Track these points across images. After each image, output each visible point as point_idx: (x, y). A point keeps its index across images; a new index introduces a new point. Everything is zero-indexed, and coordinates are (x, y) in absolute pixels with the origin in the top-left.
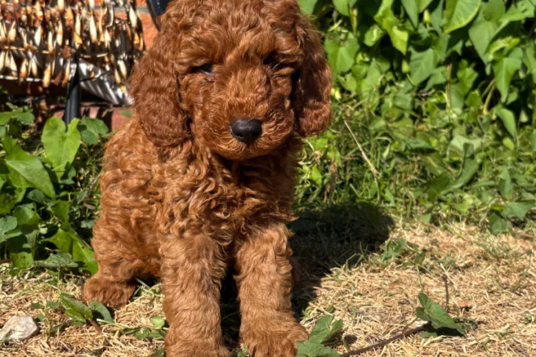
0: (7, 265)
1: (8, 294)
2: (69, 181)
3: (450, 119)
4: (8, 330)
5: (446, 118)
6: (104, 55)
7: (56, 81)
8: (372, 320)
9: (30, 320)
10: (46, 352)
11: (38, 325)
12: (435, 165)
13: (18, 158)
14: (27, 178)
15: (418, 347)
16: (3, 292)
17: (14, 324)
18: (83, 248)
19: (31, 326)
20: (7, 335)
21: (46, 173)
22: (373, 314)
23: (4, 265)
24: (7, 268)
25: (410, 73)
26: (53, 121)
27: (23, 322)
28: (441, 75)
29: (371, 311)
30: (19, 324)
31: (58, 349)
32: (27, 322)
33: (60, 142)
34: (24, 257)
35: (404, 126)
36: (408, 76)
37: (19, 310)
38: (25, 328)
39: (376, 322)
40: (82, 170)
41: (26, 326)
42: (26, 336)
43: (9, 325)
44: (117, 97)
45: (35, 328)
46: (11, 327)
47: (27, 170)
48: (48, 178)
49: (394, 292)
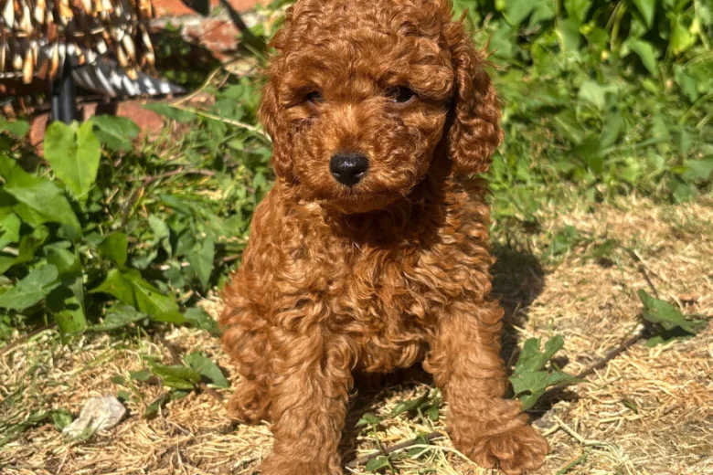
0: (50, 332)
1: (64, 371)
2: (95, 208)
3: (566, 65)
4: (89, 418)
5: (562, 65)
6: (101, 30)
7: (41, 73)
8: (573, 336)
9: (115, 401)
10: (153, 440)
11: (125, 405)
12: (566, 127)
13: (22, 185)
14: (39, 209)
15: (647, 360)
16: (57, 370)
17: (94, 409)
18: (150, 294)
19: (118, 408)
20: (89, 425)
21: (64, 200)
22: (571, 327)
23: (45, 332)
24: (49, 336)
25: (505, 10)
26: (55, 128)
27: (106, 405)
28: (546, 7)
29: (565, 324)
30: (101, 408)
31: (168, 434)
32: (111, 404)
33: (70, 155)
34: (72, 318)
35: (514, 81)
36: (504, 14)
37: (89, 390)
38: (110, 413)
39: (578, 336)
40: (108, 191)
41: (111, 410)
42: (114, 423)
43: (88, 411)
44: (114, 87)
45: (123, 411)
46: (92, 414)
47: (37, 199)
48: (68, 206)
49: (584, 295)
